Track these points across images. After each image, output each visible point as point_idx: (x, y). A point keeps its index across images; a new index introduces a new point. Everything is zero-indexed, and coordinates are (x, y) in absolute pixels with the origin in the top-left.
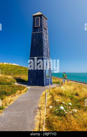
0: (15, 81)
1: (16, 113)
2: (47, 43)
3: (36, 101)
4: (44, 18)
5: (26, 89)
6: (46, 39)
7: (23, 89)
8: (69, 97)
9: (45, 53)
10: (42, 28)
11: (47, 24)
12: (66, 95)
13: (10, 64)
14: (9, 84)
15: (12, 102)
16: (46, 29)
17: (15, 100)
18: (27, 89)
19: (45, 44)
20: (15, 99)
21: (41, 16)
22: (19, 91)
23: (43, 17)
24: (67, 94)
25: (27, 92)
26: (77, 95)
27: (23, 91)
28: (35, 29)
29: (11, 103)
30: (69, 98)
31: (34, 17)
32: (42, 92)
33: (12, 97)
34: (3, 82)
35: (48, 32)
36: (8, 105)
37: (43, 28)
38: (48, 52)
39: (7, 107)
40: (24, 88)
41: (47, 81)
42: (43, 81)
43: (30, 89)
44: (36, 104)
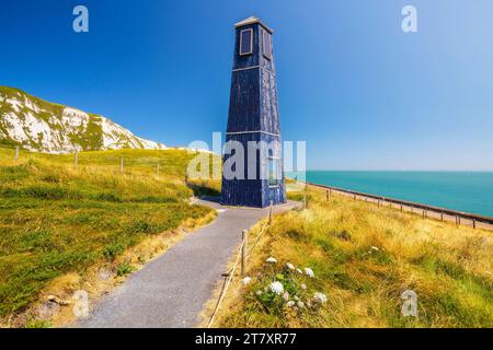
0: (191, 192)
1: (158, 286)
2: (270, 94)
3: (227, 252)
4: (264, 31)
5: (211, 214)
6: (268, 86)
7: (203, 215)
8: (320, 242)
9: (264, 121)
10: (258, 57)
11: (271, 47)
12: (311, 236)
13: (181, 149)
14: (170, 200)
15: (161, 252)
16: (269, 60)
17: (170, 246)
18: (216, 214)
19: (266, 98)
20: (172, 242)
21: (254, 26)
22: (190, 219)
23: (260, 27)
24: (315, 233)
25: (212, 223)
26: (344, 236)
27: (201, 220)
28: (240, 60)
29: (156, 255)
30: (319, 246)
31: (239, 29)
32: (253, 224)
33: (166, 236)
34: (156, 196)
35: (276, 66)
36: (148, 260)
37: (261, 58)
38: (273, 117)
39: (140, 267)
40: (208, 211)
41: (272, 192)
42: (260, 193)
43: (224, 216)
44: (223, 260)
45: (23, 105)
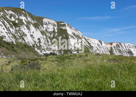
45: (27, 19)
